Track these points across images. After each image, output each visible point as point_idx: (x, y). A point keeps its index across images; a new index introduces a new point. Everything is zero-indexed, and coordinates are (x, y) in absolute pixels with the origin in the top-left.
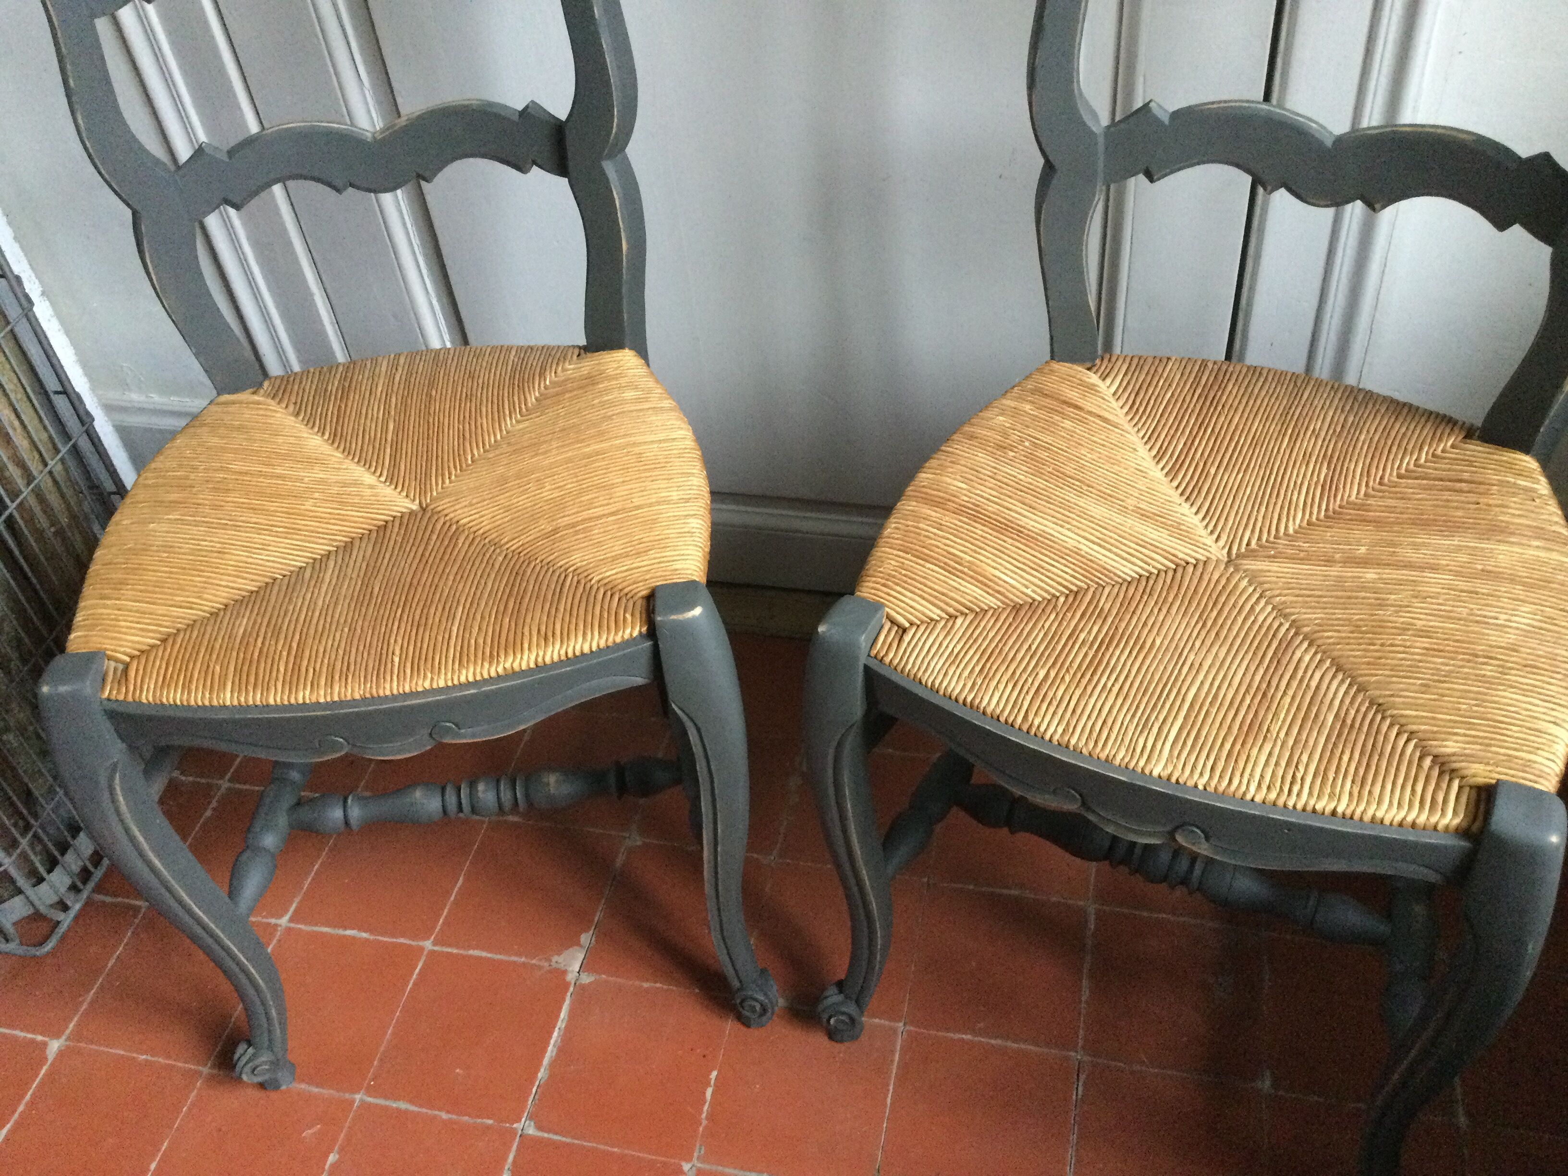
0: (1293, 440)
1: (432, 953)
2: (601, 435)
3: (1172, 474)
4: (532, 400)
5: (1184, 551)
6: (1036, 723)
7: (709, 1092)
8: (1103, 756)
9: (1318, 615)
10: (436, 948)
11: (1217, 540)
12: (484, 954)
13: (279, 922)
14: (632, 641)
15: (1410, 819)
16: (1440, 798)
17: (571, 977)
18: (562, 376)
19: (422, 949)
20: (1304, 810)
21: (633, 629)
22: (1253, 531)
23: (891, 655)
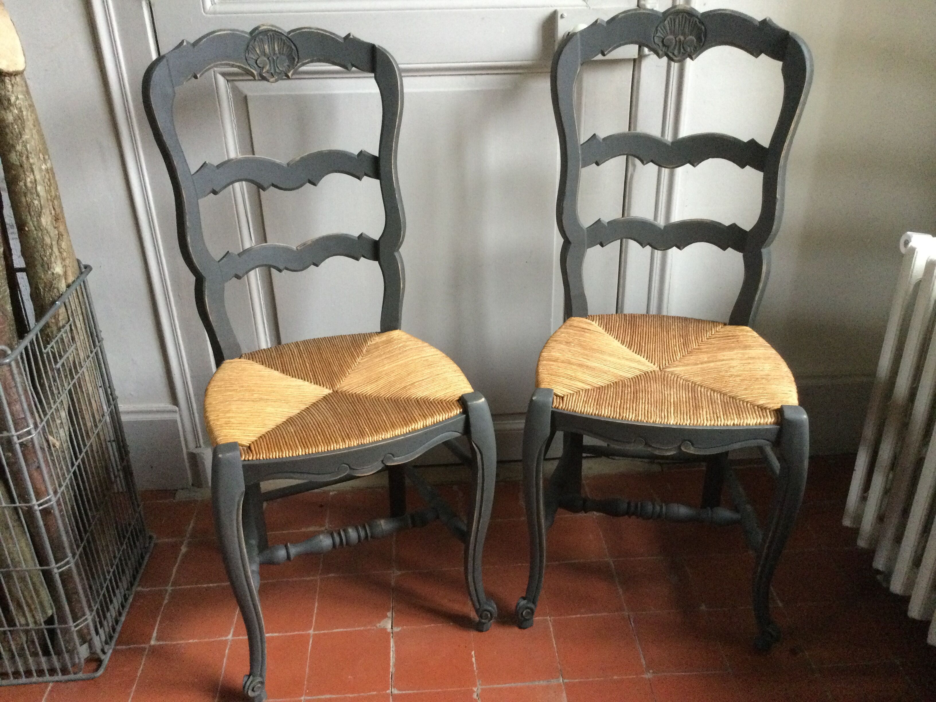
0: (667, 332)
1: (315, 635)
3: (630, 347)
4: (364, 351)
5: (645, 369)
6: (624, 415)
7: (474, 659)
8: (652, 421)
9: (700, 378)
10: (316, 632)
11: (654, 364)
12: (342, 630)
13: (227, 638)
14: (457, 415)
15: (758, 422)
16: (765, 415)
17: (389, 629)
18: (374, 342)
19: (309, 634)
20: (724, 425)
21: (457, 411)
22: (665, 361)
23: (561, 405)
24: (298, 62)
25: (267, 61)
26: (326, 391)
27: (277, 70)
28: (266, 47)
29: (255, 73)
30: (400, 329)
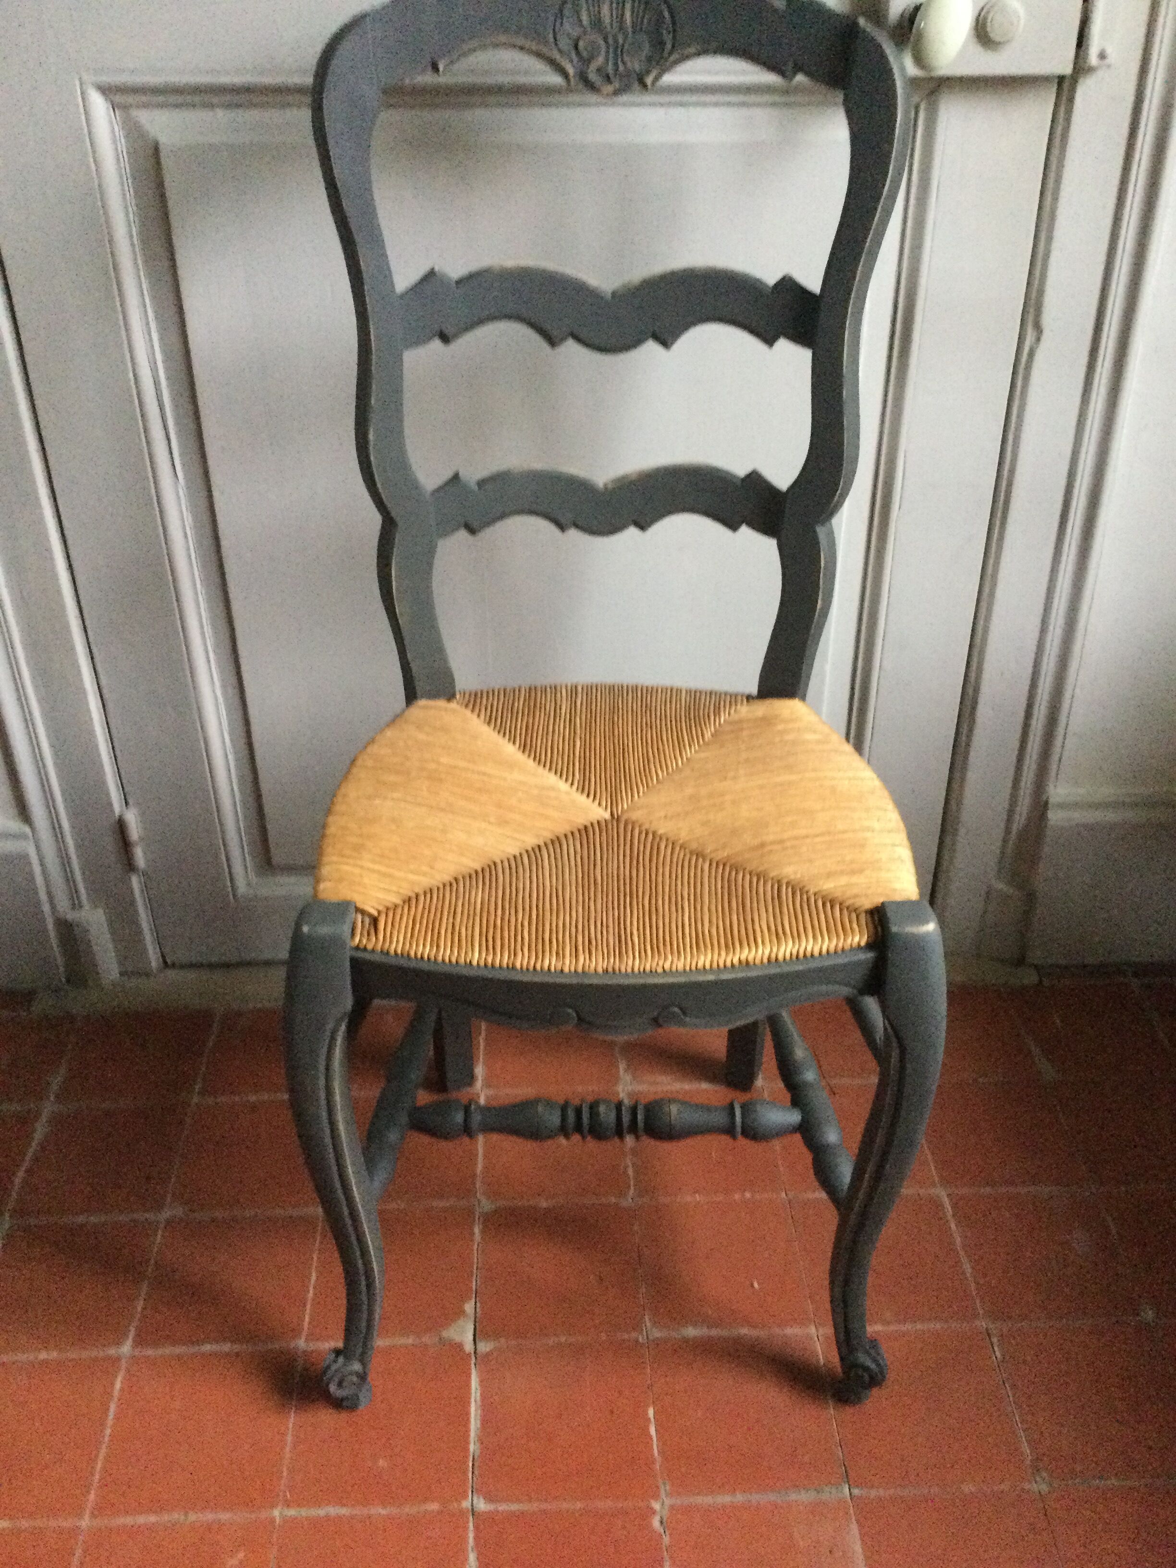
2: (789, 768)
4: (708, 735)
17: (469, 1345)
18: (735, 716)
24: (670, 54)
25: (602, 42)
26: (598, 812)
27: (621, 68)
28: (605, 10)
29: (571, 71)
30: (803, 698)
